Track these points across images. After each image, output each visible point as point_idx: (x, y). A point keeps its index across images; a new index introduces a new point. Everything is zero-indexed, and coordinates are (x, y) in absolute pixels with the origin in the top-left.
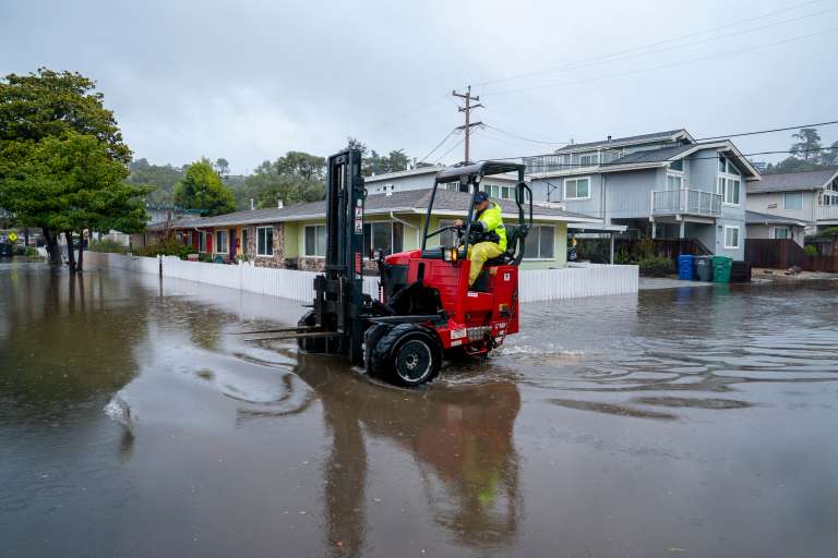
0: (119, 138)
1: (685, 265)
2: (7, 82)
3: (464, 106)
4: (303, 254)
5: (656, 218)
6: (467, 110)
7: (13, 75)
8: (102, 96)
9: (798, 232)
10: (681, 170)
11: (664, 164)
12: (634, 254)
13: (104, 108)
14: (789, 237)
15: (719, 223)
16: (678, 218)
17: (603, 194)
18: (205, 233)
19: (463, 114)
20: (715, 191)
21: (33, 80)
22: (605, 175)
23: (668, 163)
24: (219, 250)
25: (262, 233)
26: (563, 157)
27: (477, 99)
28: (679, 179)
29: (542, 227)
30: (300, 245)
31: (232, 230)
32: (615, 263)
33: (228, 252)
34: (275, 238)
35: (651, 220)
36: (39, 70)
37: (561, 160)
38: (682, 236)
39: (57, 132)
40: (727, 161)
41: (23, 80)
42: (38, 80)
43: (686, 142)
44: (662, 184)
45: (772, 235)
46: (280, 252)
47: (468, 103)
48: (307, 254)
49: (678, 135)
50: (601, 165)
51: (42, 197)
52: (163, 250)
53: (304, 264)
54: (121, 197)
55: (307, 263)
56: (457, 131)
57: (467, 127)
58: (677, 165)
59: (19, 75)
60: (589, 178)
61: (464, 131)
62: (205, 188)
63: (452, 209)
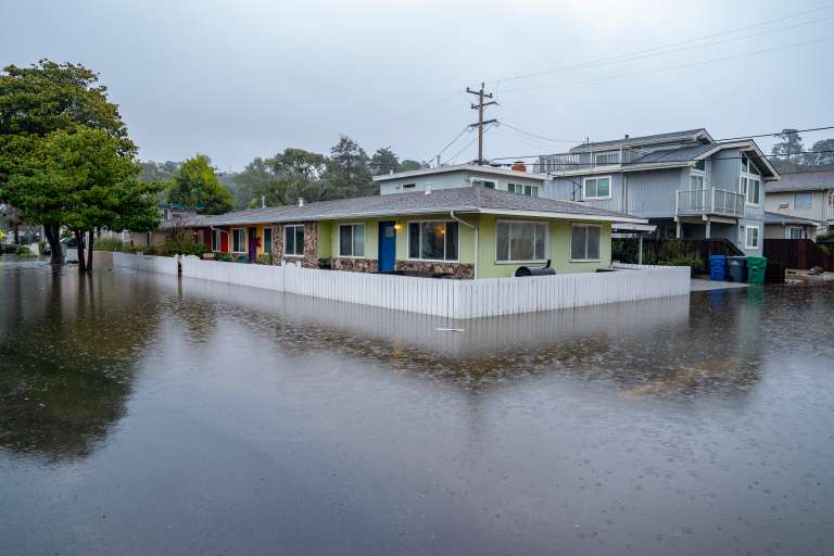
0: (124, 133)
1: (718, 266)
2: (7, 74)
3: (477, 103)
4: (337, 253)
5: (680, 218)
6: (481, 107)
7: (12, 66)
8: (105, 88)
9: (811, 232)
10: (703, 169)
11: (690, 163)
12: (661, 254)
13: (108, 102)
14: (803, 237)
15: (741, 223)
16: (705, 218)
17: (624, 194)
18: (219, 232)
19: (477, 112)
20: (737, 190)
21: (35, 72)
22: (626, 174)
23: (693, 163)
24: (236, 249)
25: (290, 231)
26: (578, 156)
27: (491, 96)
28: (701, 178)
29: (590, 228)
30: (333, 245)
31: (252, 229)
32: (644, 263)
33: (247, 252)
34: (307, 237)
35: (676, 220)
36: (41, 62)
37: (577, 159)
38: (708, 236)
39: (63, 125)
40: (749, 161)
41: (25, 73)
42: (40, 72)
43: (705, 142)
44: (685, 184)
45: (788, 235)
46: (312, 252)
47: (481, 100)
48: (342, 254)
49: (699, 134)
50: (623, 164)
51: (53, 194)
52: (178, 249)
53: (338, 264)
54: (135, 194)
55: (342, 263)
56: (471, 128)
57: (481, 124)
58: (700, 165)
59: (20, 66)
60: (610, 177)
61: (477, 129)
62: (201, 185)
63: (508, 208)
